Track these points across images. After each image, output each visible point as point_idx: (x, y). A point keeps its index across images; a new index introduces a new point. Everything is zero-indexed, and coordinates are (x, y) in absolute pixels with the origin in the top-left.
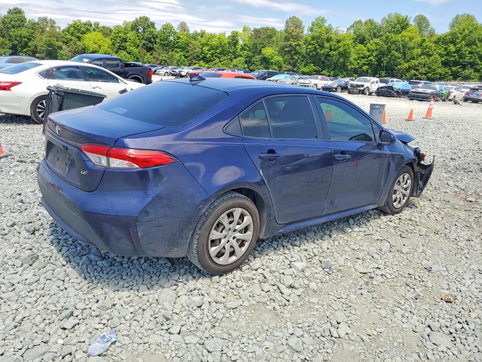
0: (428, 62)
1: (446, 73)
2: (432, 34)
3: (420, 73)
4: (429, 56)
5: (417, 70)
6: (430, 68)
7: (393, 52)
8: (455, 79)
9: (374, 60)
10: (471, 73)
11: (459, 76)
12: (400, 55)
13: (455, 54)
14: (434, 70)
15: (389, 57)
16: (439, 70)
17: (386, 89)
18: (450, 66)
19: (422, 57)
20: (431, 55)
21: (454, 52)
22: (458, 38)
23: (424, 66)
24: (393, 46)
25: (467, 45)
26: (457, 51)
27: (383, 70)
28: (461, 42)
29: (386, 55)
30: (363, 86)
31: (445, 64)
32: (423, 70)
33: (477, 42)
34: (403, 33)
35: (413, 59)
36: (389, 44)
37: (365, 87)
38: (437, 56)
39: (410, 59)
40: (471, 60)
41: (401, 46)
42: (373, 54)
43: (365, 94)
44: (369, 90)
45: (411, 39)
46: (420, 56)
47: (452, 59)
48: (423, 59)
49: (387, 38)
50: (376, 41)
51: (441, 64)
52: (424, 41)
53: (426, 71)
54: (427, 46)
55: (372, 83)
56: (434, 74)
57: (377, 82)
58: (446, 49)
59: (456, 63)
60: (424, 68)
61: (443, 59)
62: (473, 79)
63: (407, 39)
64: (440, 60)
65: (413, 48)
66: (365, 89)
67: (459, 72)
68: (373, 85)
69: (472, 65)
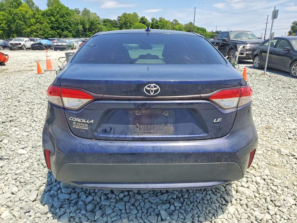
0: (42, 27)
1: (55, 34)
2: (38, 10)
3: (40, 35)
4: (42, 23)
5: (37, 33)
6: (44, 31)
7: (17, 21)
8: (60, 37)
9: (5, 26)
10: (67, 33)
11: (62, 36)
12: (23, 23)
13: (56, 23)
14: (47, 32)
15: (16, 24)
16: (50, 32)
17: (38, 45)
18: (55, 30)
19: (38, 24)
20: (43, 23)
21: (55, 21)
22: (54, 13)
23: (41, 30)
24: (16, 17)
25: (60, 17)
26: (57, 21)
27: (14, 33)
28: (57, 15)
29: (13, 22)
30: (20, 44)
31: (52, 28)
32: (41, 32)
33: (65, 15)
34: (20, 8)
35: (32, 25)
36: (13, 15)
37: (22, 44)
38: (46, 23)
39: (30, 26)
40: (66, 26)
41: (21, 17)
42: (3, 22)
43: (24, 49)
44: (25, 47)
45: (26, 12)
46: (36, 23)
47: (55, 25)
48: (38, 26)
49: (10, 11)
50: (3, 13)
51: (50, 29)
52: (35, 14)
53: (42, 33)
54: (38, 17)
55: (25, 42)
56: (48, 35)
57: (28, 41)
58: (50, 19)
59: (58, 28)
60: (41, 31)
61: (50, 25)
62: (69, 36)
63: (24, 12)
64: (49, 26)
65: (30, 18)
66: (22, 46)
67: (61, 33)
68: (26, 43)
69: (67, 28)
